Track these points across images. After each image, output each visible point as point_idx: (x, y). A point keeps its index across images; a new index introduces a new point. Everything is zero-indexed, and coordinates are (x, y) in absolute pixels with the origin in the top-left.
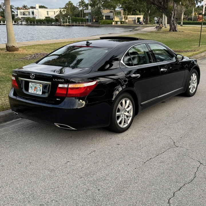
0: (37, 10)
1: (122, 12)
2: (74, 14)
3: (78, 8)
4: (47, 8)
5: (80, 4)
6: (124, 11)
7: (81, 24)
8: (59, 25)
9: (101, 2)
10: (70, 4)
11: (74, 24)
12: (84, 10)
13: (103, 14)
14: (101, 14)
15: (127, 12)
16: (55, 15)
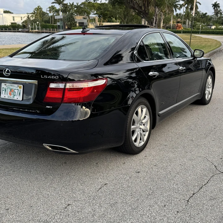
0: (1, 15)
1: (96, 19)
2: (44, 20)
3: (48, 14)
4: (13, 13)
5: (50, 9)
6: (99, 18)
7: (51, 31)
8: (26, 32)
9: (74, 7)
10: (39, 9)
11: (44, 31)
12: (54, 16)
13: (76, 20)
14: (74, 21)
15: (102, 19)
16: (22, 21)
